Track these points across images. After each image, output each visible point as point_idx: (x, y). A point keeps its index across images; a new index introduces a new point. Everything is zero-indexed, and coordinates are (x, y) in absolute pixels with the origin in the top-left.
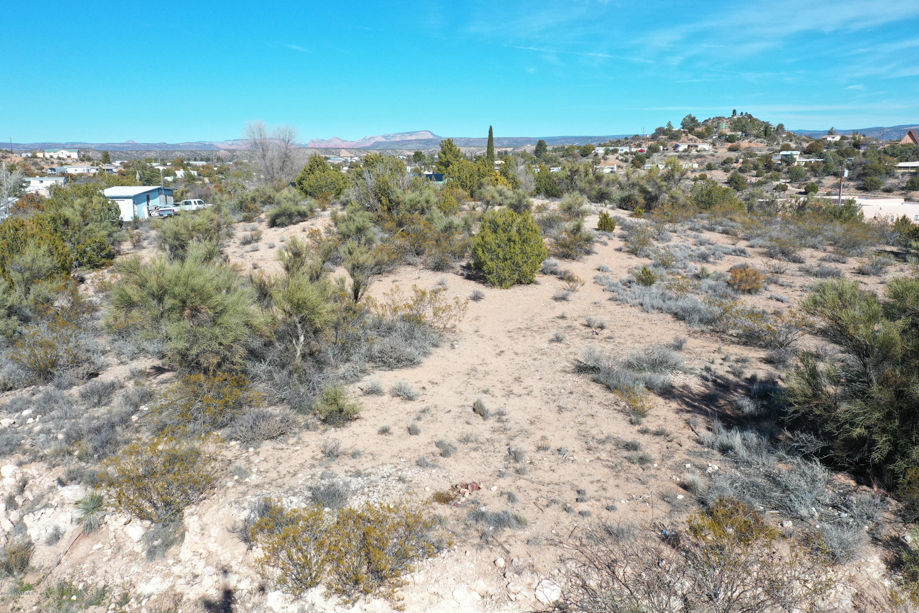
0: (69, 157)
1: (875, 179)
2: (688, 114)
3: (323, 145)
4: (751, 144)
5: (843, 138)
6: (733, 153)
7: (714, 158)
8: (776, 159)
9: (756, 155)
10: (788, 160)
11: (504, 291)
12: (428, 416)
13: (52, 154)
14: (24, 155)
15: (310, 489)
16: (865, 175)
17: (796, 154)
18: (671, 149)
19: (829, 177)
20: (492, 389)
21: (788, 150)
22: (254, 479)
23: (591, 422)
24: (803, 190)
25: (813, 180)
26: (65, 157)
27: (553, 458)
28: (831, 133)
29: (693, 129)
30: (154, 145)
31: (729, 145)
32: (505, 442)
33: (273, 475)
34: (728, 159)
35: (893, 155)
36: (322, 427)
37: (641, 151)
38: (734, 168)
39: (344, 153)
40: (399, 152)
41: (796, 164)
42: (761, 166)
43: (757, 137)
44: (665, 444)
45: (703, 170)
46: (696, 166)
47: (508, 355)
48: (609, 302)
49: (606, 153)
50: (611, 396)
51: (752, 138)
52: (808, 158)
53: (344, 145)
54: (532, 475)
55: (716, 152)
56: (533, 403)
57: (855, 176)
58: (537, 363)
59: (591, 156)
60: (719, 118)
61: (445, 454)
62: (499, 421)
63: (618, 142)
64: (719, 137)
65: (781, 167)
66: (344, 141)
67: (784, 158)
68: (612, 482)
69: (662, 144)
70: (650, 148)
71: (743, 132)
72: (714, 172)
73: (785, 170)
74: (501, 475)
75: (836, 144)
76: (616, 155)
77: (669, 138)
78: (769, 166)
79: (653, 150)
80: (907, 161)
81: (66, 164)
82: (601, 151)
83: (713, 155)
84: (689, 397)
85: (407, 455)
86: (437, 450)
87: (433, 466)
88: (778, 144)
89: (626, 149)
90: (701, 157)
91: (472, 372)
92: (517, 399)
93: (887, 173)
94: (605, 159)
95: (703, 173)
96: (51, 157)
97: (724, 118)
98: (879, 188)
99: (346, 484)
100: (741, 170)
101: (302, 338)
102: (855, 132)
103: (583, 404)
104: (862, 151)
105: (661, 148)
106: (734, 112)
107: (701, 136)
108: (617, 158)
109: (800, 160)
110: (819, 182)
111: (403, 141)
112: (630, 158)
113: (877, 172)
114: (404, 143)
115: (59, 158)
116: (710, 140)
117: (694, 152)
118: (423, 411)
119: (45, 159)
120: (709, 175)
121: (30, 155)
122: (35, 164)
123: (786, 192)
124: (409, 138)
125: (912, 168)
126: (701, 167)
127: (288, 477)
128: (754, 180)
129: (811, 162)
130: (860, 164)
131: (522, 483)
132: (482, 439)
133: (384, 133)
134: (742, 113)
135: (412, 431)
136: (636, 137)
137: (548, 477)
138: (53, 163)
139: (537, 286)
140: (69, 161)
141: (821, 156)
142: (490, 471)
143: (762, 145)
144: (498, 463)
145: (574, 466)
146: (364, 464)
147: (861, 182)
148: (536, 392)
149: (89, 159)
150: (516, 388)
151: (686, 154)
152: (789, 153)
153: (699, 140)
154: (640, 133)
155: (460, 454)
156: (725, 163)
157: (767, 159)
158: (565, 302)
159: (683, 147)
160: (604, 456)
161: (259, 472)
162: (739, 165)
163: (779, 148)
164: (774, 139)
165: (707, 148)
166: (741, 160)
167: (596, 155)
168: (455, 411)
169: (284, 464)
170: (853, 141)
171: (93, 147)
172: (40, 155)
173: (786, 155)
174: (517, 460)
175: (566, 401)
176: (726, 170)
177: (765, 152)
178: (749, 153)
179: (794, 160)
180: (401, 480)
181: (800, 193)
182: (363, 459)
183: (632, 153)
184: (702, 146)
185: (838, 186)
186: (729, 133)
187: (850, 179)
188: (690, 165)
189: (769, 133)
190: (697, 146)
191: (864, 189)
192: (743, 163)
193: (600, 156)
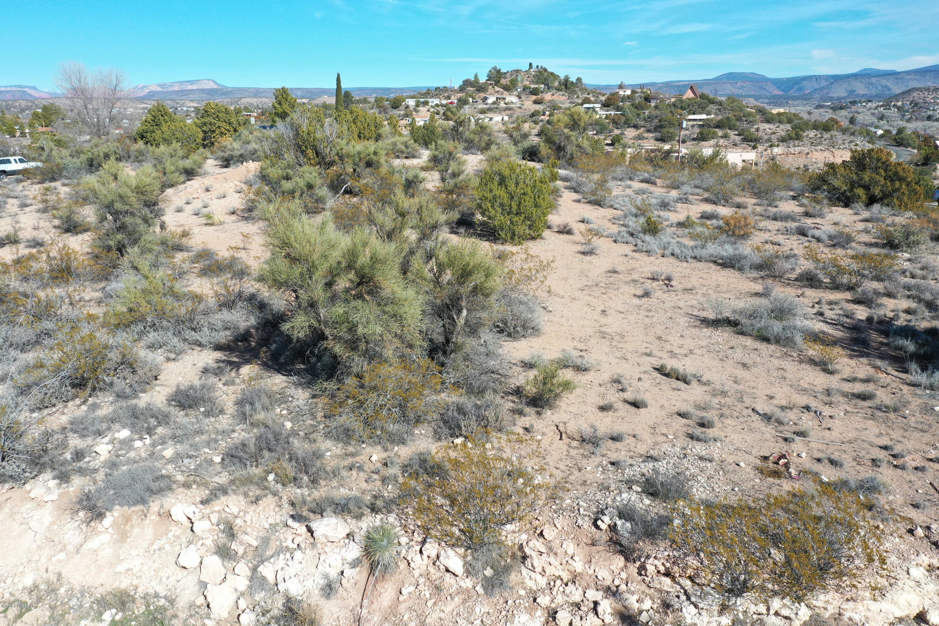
1: (671, 130)
2: (493, 66)
4: (554, 97)
5: (633, 92)
6: (539, 106)
7: (522, 111)
9: (560, 108)
16: (661, 127)
17: (596, 107)
18: (480, 101)
19: (630, 129)
21: (588, 103)
24: (609, 142)
25: (617, 132)
28: (621, 87)
29: (499, 81)
31: (534, 97)
34: (535, 111)
35: (682, 108)
37: (451, 103)
38: (542, 121)
40: (181, 102)
41: (598, 117)
43: (558, 90)
46: (506, 118)
49: (417, 105)
51: (554, 91)
52: (608, 111)
55: (523, 105)
57: (652, 128)
59: (402, 108)
60: (517, 71)
63: (428, 93)
64: (524, 90)
69: (470, 96)
70: (459, 100)
71: (545, 85)
75: (628, 97)
76: (428, 107)
77: (477, 90)
79: (463, 102)
80: (694, 114)
82: (411, 103)
83: (520, 108)
88: (578, 97)
89: (436, 101)
90: (510, 109)
91: (604, 335)
94: (416, 111)
97: (521, 70)
98: (674, 140)
102: (642, 86)
104: (653, 104)
105: (471, 100)
106: (531, 65)
107: (507, 88)
108: (428, 111)
109: (601, 112)
110: (622, 134)
111: (183, 91)
112: (441, 110)
113: (671, 124)
114: (184, 93)
116: (515, 93)
117: (502, 104)
124: (190, 87)
125: (700, 120)
126: (511, 120)
129: (610, 114)
130: (655, 117)
133: (159, 82)
134: (537, 67)
136: (445, 89)
141: (618, 109)
143: (564, 98)
147: (659, 134)
148: (698, 351)
151: (495, 106)
152: (591, 106)
153: (506, 92)
154: (448, 85)
156: (533, 115)
159: (492, 99)
162: (546, 118)
163: (580, 101)
164: (574, 92)
165: (514, 101)
166: (547, 113)
167: (407, 107)
170: (642, 95)
176: (536, 123)
177: (567, 105)
178: (554, 106)
181: (607, 144)
183: (442, 105)
184: (509, 99)
185: (639, 137)
186: (533, 86)
187: (649, 131)
188: (500, 118)
189: (569, 86)
190: (504, 99)
191: (662, 140)
192: (550, 116)
193: (411, 108)
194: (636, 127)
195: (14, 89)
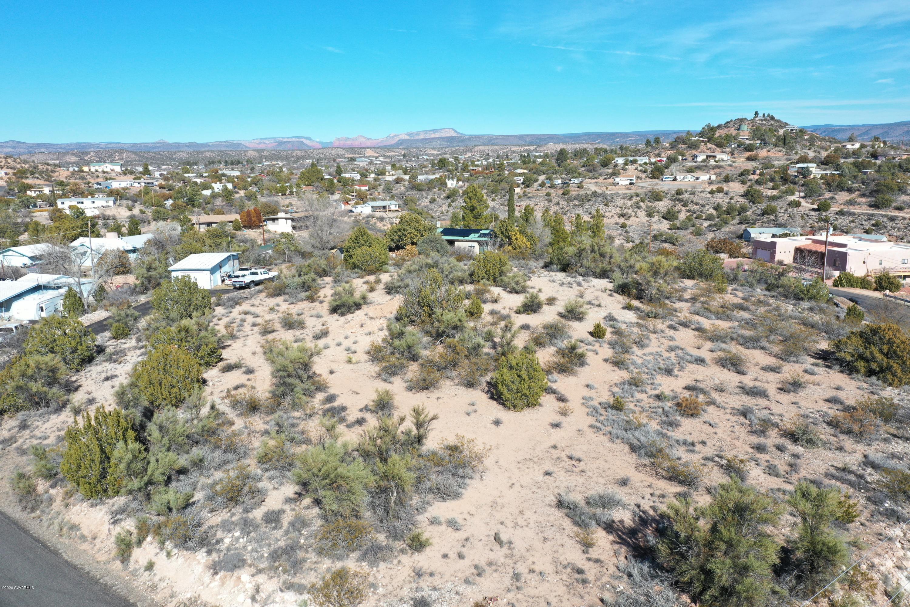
0: (112, 170)
1: (887, 196)
3: (348, 144)
4: (770, 154)
5: (863, 146)
6: (751, 163)
7: (732, 169)
8: (792, 171)
9: (773, 166)
10: (804, 173)
11: (517, 414)
12: (468, 545)
13: (97, 168)
14: (71, 169)
15: (412, 599)
16: (877, 191)
17: (812, 167)
18: (690, 158)
19: (843, 193)
20: (506, 521)
21: (803, 162)
22: (381, 591)
23: (561, 550)
24: (815, 207)
25: (828, 195)
26: (109, 170)
27: (537, 578)
28: (851, 139)
29: (712, 138)
30: (185, 145)
31: (748, 154)
32: (512, 565)
33: (390, 588)
34: (745, 170)
35: (907, 170)
36: (410, 552)
37: (660, 161)
38: (750, 180)
39: (369, 152)
40: (424, 150)
41: (812, 176)
42: (777, 178)
43: (776, 145)
44: (599, 568)
45: (720, 182)
46: (713, 177)
47: (517, 487)
48: (589, 429)
49: (626, 164)
50: (576, 529)
51: (771, 147)
52: (825, 170)
53: (368, 144)
54: (525, 591)
55: (734, 162)
56: (529, 533)
57: (867, 193)
58: (534, 496)
59: (611, 166)
60: (742, 120)
61: (479, 575)
62: (510, 548)
64: (738, 146)
65: (797, 179)
66: (368, 139)
67: (800, 170)
68: (566, 597)
69: (680, 154)
70: (669, 158)
71: (762, 140)
72: (731, 184)
73: (801, 182)
74: (509, 590)
75: (854, 153)
76: (636, 166)
77: (689, 147)
78: (785, 179)
79: (672, 160)
81: (111, 179)
82: (620, 161)
83: (730, 166)
84: (621, 531)
85: (459, 574)
86: (475, 571)
87: (474, 584)
88: (796, 153)
89: (646, 160)
90: (719, 167)
91: (494, 505)
92: (520, 530)
93: (899, 190)
94: (625, 170)
95: (720, 185)
96: (97, 171)
97: (746, 119)
98: (890, 206)
99: (430, 596)
100: (758, 182)
101: (395, 493)
103: (558, 535)
104: (878, 163)
105: (680, 157)
106: (756, 113)
107: (720, 145)
108: (636, 169)
109: (815, 171)
110: (833, 198)
111: (426, 139)
112: (649, 168)
113: (889, 189)
115: (104, 172)
116: (728, 150)
117: (712, 162)
118: (467, 540)
119: (90, 173)
120: (725, 187)
121: (76, 169)
122: (82, 178)
123: (800, 208)
124: (433, 136)
126: (719, 179)
127: (398, 590)
128: (770, 193)
129: (826, 174)
130: (874, 181)
131: (519, 596)
132: (500, 564)
133: (408, 131)
134: (764, 115)
135: (461, 556)
137: (533, 592)
138: (98, 177)
139: (540, 408)
140: (113, 175)
141: (837, 167)
142: (503, 587)
143: (781, 154)
144: (507, 581)
145: (548, 584)
146: (437, 581)
147: (874, 199)
148: (532, 525)
149: (131, 173)
150: (521, 522)
151: (704, 164)
152: (805, 165)
153: (718, 149)
155: (487, 575)
156: (742, 174)
157: (784, 170)
158: (558, 429)
159: (701, 157)
160: (565, 577)
161: (383, 586)
162: (756, 177)
163: (797, 159)
164: (793, 147)
165: (725, 158)
166: (758, 172)
167: (616, 165)
168: (485, 539)
169: (395, 581)
170: (872, 150)
171: (126, 146)
172: (86, 169)
173: (803, 168)
174: (518, 580)
175: (550, 533)
176: (743, 183)
177: (783, 162)
178: (767, 165)
179: (810, 173)
180: (457, 593)
181: (813, 210)
182: (436, 577)
183: (651, 164)
184: (719, 156)
185: (851, 203)
186: (748, 142)
187: (863, 195)
188: (708, 176)
189: (787, 141)
190: (715, 157)
191: (875, 206)
192: (760, 174)
193: (620, 167)
194: (850, 190)
195: (294, 139)
